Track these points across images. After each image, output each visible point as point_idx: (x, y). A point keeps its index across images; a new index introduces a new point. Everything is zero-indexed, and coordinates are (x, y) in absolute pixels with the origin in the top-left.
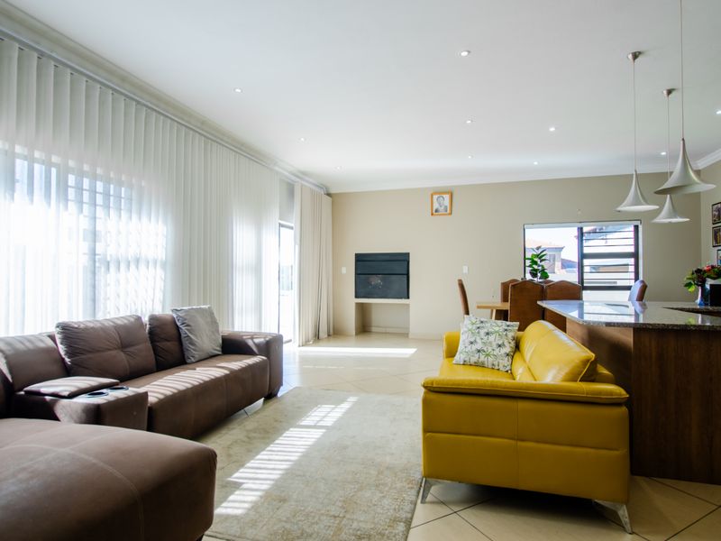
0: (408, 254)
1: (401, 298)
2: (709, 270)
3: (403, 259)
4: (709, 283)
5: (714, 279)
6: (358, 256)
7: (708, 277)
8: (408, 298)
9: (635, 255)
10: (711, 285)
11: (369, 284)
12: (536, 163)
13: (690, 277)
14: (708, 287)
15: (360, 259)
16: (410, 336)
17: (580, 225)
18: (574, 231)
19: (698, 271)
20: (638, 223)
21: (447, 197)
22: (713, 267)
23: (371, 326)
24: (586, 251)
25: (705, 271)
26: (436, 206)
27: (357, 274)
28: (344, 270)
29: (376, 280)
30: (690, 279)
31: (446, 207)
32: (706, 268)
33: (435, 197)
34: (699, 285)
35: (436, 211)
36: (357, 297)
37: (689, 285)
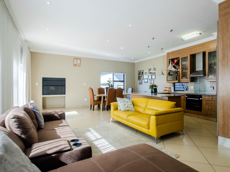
0: (65, 79)
1: (62, 94)
2: (154, 85)
3: (63, 80)
6: (43, 78)
8: (65, 94)
9: (124, 81)
11: (50, 89)
12: (108, 55)
15: (44, 80)
16: (66, 108)
18: (112, 74)
19: (152, 86)
20: (124, 74)
21: (79, 60)
23: (46, 106)
24: (114, 80)
26: (75, 63)
27: (43, 86)
28: (37, 84)
29: (52, 88)
31: (78, 64)
33: (75, 60)
35: (75, 65)
36: (43, 94)
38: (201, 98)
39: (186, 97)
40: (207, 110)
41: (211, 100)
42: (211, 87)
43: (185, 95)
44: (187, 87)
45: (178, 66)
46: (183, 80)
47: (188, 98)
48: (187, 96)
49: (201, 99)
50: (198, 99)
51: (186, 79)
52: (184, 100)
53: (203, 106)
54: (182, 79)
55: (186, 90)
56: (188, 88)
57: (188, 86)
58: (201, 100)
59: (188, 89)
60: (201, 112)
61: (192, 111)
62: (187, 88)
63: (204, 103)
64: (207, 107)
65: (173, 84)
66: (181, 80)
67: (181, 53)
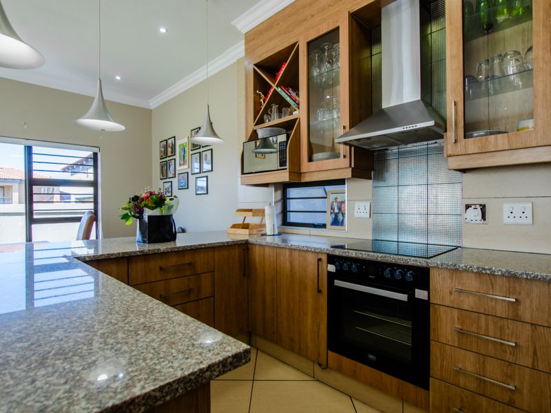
2: (147, 198)
4: (148, 213)
5: (152, 208)
7: (146, 206)
9: (94, 184)
10: (149, 217)
13: (127, 206)
14: (146, 219)
17: (29, 143)
19: (136, 199)
22: (151, 194)
24: (36, 175)
25: (143, 200)
30: (126, 209)
32: (144, 195)
34: (137, 217)
37: (125, 217)
38: (426, 286)
39: (329, 273)
40: (472, 385)
41: (501, 311)
42: (468, 207)
43: (324, 258)
44: (340, 209)
45: (294, 94)
46: (313, 166)
47: (338, 283)
48: (332, 268)
49: (420, 294)
50: (403, 297)
51: (331, 163)
52: (319, 291)
53: (435, 349)
54: (310, 160)
55: (336, 222)
56: (343, 215)
57: (344, 202)
58: (426, 305)
59: (340, 217)
60: (421, 391)
61: (366, 370)
62: (336, 215)
63: (445, 327)
64: (468, 362)
65: (279, 193)
66: (306, 166)
67: (305, 20)
